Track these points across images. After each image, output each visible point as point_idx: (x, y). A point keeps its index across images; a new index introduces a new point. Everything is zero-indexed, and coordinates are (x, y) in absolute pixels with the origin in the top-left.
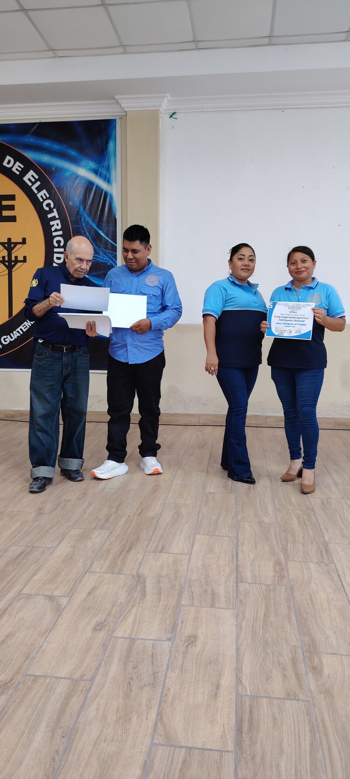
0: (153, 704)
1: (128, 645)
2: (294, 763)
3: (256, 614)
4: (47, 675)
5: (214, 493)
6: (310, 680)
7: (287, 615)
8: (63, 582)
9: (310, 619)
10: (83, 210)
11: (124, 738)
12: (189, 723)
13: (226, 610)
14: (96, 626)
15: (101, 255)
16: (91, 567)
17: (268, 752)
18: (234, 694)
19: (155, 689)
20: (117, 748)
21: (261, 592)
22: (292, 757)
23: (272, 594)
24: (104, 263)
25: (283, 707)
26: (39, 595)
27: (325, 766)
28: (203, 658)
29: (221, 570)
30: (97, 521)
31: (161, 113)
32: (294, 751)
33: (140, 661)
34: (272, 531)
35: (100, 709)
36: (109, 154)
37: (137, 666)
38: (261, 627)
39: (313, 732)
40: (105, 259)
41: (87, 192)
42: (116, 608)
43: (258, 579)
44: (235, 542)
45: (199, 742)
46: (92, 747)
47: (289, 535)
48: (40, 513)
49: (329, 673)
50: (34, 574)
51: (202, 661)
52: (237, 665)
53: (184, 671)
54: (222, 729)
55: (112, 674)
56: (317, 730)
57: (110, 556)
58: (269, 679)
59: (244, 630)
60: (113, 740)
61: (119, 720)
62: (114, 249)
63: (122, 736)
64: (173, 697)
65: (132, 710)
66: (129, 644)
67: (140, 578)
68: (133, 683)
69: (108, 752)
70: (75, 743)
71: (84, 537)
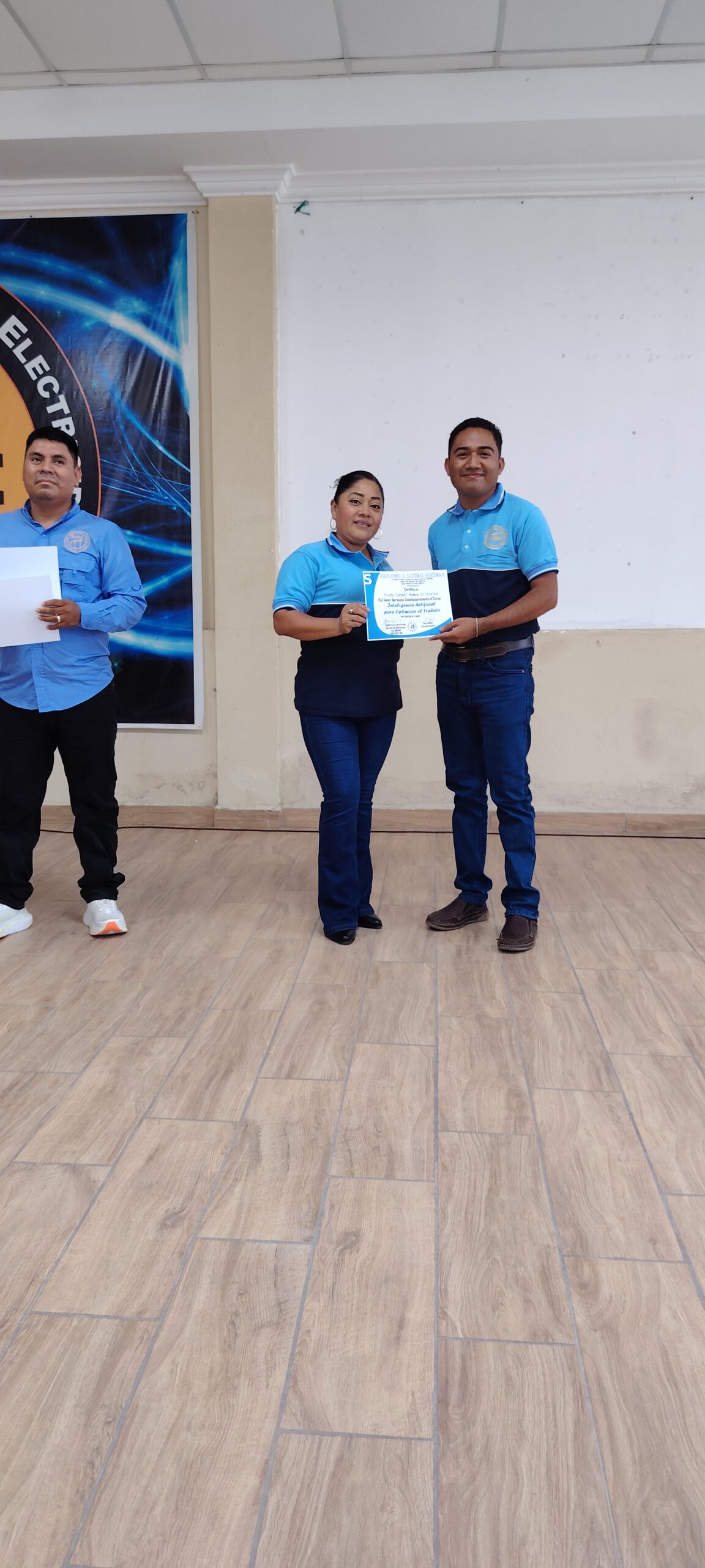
0: (279, 1359)
1: (229, 1253)
2: (544, 1455)
3: (473, 1190)
4: (74, 1312)
5: (389, 963)
6: (575, 1306)
7: (532, 1190)
8: (97, 1138)
9: (575, 1196)
10: (120, 397)
11: (225, 1423)
12: (347, 1391)
13: (415, 1182)
14: (165, 1219)
15: (159, 490)
16: (152, 1109)
17: (497, 1437)
18: (432, 1338)
19: (281, 1331)
20: (212, 1441)
21: (482, 1147)
22: (540, 1443)
23: (503, 1152)
24: (166, 507)
25: (525, 1357)
26: (52, 1164)
27: (602, 1458)
28: (372, 1272)
29: (406, 1109)
30: (162, 1022)
31: (277, 203)
32: (545, 1434)
33: (251, 1282)
34: (504, 1033)
35: (176, 1372)
36: (173, 284)
37: (246, 1291)
38: (483, 1212)
39: (580, 1399)
40: (166, 498)
41: (128, 360)
42: (204, 1184)
43: (477, 1124)
44: (432, 1055)
45: (367, 1424)
46: (164, 1440)
47: (536, 1041)
48: (47, 1008)
49: (612, 1294)
50: (40, 1125)
51: (371, 1278)
52: (438, 1283)
53: (337, 1297)
54: (410, 1400)
55: (197, 1306)
56: (587, 1395)
57: (190, 1087)
58: (498, 1308)
59: (450, 1219)
60: (203, 1426)
61: (215, 1390)
62: (186, 478)
63: (221, 1418)
64: (316, 1346)
65: (239, 1371)
66: (230, 1251)
67: (248, 1127)
68: (240, 1323)
69: (194, 1448)
70: (130, 1435)
71: (137, 1051)
